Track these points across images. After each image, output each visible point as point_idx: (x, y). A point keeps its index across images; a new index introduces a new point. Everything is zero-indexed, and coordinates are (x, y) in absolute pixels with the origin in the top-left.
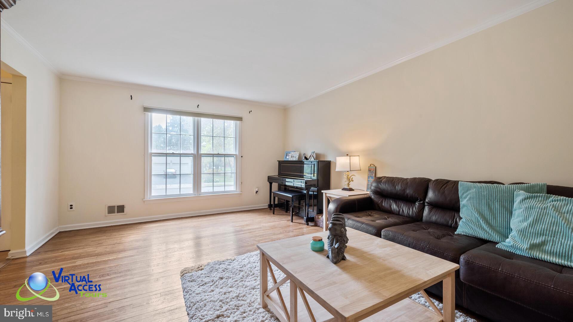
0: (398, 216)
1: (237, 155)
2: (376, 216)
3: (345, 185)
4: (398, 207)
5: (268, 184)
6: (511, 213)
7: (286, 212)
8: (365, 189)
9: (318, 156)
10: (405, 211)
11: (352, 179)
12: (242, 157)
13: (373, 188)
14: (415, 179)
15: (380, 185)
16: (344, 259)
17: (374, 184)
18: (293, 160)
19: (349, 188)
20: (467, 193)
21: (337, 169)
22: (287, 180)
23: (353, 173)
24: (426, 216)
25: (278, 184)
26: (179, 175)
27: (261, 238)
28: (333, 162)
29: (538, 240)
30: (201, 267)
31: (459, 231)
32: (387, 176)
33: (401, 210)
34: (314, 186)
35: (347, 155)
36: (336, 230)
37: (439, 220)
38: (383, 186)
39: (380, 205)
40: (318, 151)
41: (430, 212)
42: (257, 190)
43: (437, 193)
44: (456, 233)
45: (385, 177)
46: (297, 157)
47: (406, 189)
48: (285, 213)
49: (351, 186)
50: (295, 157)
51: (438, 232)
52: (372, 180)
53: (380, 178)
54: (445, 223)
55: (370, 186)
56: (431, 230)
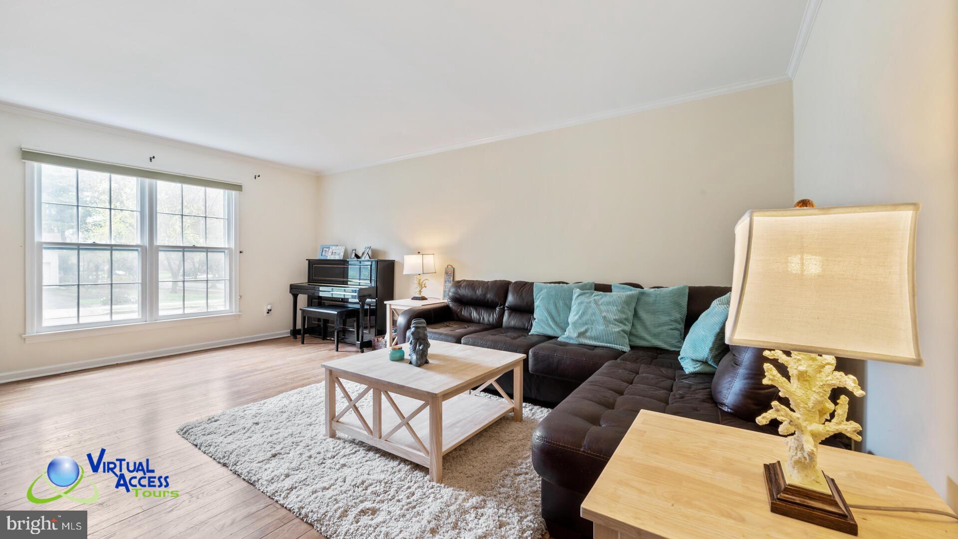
0: (478, 324)
1: (232, 249)
2: (455, 326)
3: (416, 293)
4: (479, 315)
5: (291, 297)
6: (570, 309)
7: (323, 340)
8: (441, 297)
9: (374, 254)
10: (485, 319)
11: (425, 284)
12: (241, 252)
13: (451, 294)
14: (496, 281)
15: (459, 290)
16: (427, 362)
17: (453, 290)
18: (334, 258)
19: (420, 296)
20: (540, 294)
21: (405, 272)
22: (321, 289)
23: (426, 277)
24: (506, 322)
25: (309, 297)
26: (110, 285)
27: (295, 376)
28: (398, 262)
29: (583, 330)
30: (213, 418)
31: (533, 332)
32: (467, 279)
33: (482, 318)
34: (370, 297)
35: (419, 253)
36: (419, 333)
37: (517, 325)
38: (464, 292)
39: (459, 314)
40: (376, 245)
41: (510, 317)
42: (269, 308)
43: (515, 296)
44: (530, 334)
45: (465, 281)
46: (342, 254)
47: (487, 293)
48: (321, 341)
49: (423, 294)
50: (339, 255)
51: (515, 335)
52: (449, 285)
53: (459, 282)
54: (522, 326)
55: (446, 294)
56: (509, 334)
